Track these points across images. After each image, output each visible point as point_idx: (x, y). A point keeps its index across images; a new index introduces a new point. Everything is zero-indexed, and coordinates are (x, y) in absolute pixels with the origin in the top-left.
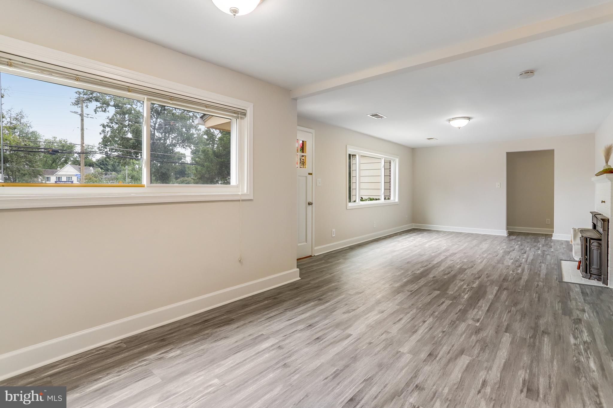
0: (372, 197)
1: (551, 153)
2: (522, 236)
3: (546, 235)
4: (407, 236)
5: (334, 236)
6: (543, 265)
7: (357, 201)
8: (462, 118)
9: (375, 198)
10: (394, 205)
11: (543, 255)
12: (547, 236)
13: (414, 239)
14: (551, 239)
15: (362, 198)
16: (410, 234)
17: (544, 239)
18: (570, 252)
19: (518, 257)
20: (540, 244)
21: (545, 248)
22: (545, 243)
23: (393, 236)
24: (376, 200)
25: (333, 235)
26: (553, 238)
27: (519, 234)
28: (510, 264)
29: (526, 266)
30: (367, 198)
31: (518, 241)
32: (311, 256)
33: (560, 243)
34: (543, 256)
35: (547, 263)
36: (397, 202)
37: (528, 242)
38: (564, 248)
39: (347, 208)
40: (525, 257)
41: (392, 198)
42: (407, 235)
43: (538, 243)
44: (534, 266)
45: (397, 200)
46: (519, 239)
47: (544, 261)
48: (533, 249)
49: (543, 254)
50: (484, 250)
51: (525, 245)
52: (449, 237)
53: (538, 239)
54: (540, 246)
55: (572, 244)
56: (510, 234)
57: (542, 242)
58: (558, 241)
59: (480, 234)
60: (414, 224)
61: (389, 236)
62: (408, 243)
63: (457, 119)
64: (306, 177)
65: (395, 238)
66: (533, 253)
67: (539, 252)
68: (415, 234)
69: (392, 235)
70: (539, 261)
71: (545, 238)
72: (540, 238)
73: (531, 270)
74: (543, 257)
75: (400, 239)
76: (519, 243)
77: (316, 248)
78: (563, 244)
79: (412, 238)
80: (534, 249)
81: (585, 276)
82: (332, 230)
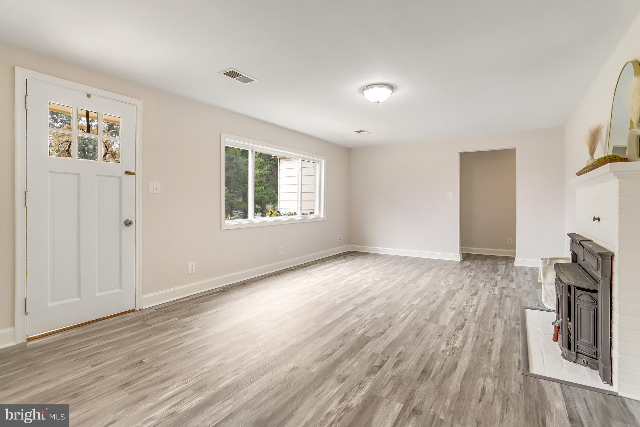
1: (513, 153)
2: (479, 261)
3: (508, 258)
5: (194, 271)
6: (499, 321)
8: (381, 86)
10: (319, 221)
11: (501, 299)
12: (509, 261)
14: (513, 265)
17: (505, 266)
18: (537, 290)
19: (465, 304)
20: (498, 275)
21: (504, 283)
22: (505, 272)
23: (311, 265)
25: (190, 270)
26: (515, 264)
27: (476, 257)
28: (447, 324)
29: (472, 327)
31: (472, 270)
32: (134, 310)
33: (523, 273)
34: (500, 301)
35: (505, 318)
36: (322, 218)
37: (484, 272)
38: (529, 281)
39: (221, 229)
40: (475, 304)
41: (316, 213)
43: (496, 273)
44: (485, 325)
45: (322, 215)
46: (474, 267)
47: (501, 313)
48: (488, 286)
49: (501, 294)
50: (421, 288)
51: (480, 278)
52: (385, 265)
53: (498, 265)
54: (499, 278)
55: (541, 283)
56: (466, 257)
57: (502, 271)
58: (521, 268)
59: (428, 259)
60: (350, 245)
63: (373, 86)
64: (120, 177)
66: (488, 293)
67: (496, 292)
70: (494, 312)
71: (506, 264)
72: (500, 263)
73: (478, 337)
74: (501, 303)
76: (473, 273)
77: (145, 297)
78: (527, 274)
80: (489, 284)
81: (567, 355)
82: (188, 264)
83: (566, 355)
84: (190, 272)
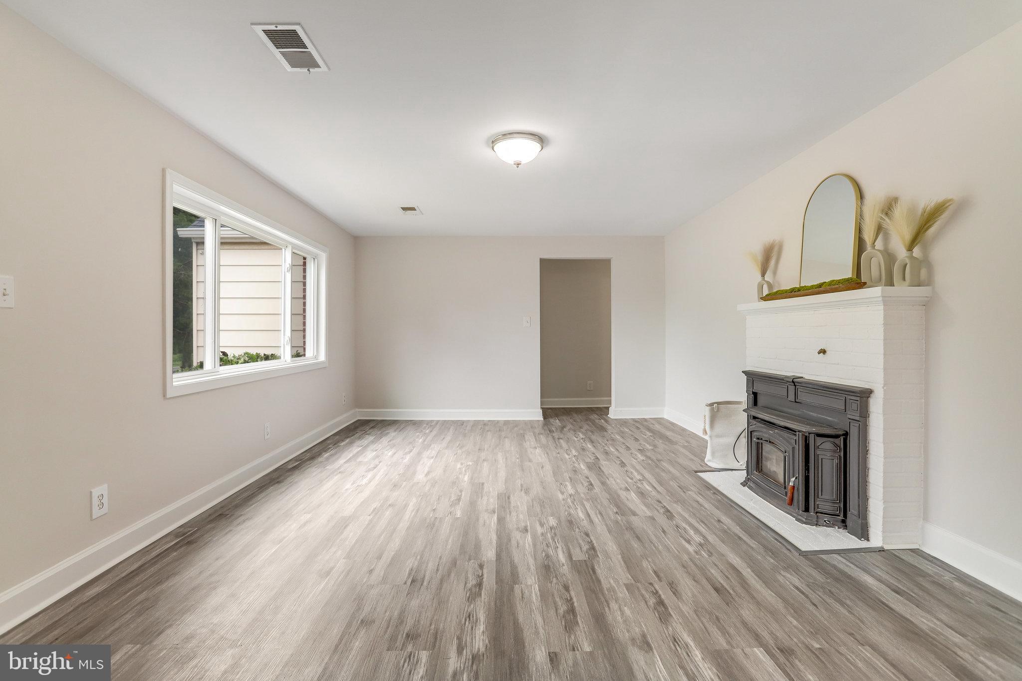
0: (253, 352)
1: (604, 265)
4: (355, 449)
5: (105, 509)
7: (208, 366)
8: (525, 136)
9: (262, 352)
10: (315, 370)
11: (657, 464)
13: (377, 457)
15: (224, 354)
16: (360, 438)
17: (602, 420)
19: (630, 480)
23: (319, 454)
24: (267, 358)
25: (95, 509)
27: (555, 412)
30: (238, 352)
36: (322, 362)
37: (593, 432)
39: (164, 395)
40: (641, 478)
41: (309, 352)
42: (351, 443)
43: (606, 431)
45: (322, 357)
46: (570, 426)
53: (594, 421)
54: (618, 437)
57: (609, 428)
60: (358, 410)
61: (309, 455)
62: (370, 475)
65: (327, 459)
66: (634, 460)
67: (640, 456)
68: (371, 438)
69: (316, 450)
72: (593, 417)
75: (341, 461)
79: (369, 455)
81: (806, 519)
82: (91, 493)
83: (804, 520)
84: (96, 512)
